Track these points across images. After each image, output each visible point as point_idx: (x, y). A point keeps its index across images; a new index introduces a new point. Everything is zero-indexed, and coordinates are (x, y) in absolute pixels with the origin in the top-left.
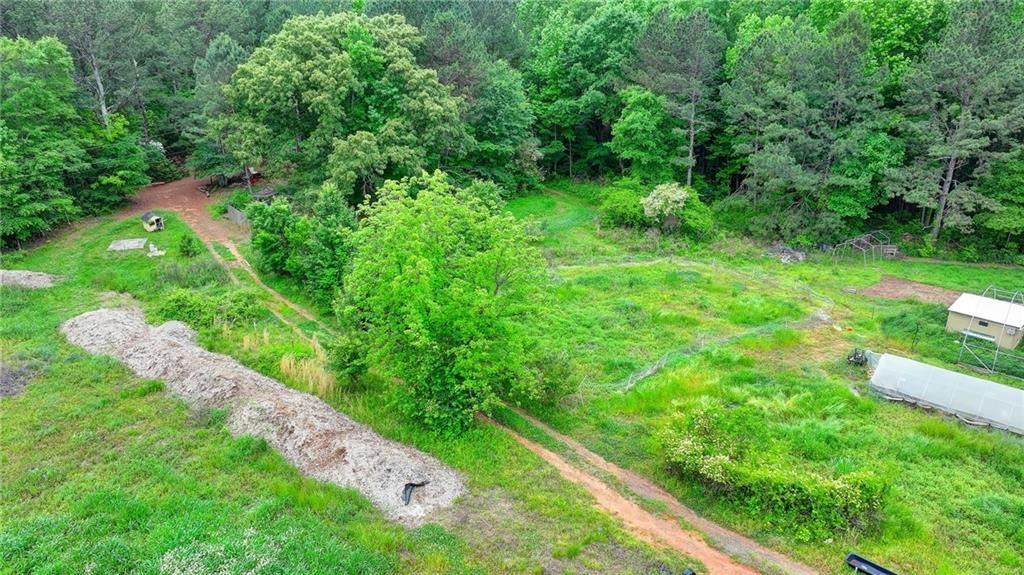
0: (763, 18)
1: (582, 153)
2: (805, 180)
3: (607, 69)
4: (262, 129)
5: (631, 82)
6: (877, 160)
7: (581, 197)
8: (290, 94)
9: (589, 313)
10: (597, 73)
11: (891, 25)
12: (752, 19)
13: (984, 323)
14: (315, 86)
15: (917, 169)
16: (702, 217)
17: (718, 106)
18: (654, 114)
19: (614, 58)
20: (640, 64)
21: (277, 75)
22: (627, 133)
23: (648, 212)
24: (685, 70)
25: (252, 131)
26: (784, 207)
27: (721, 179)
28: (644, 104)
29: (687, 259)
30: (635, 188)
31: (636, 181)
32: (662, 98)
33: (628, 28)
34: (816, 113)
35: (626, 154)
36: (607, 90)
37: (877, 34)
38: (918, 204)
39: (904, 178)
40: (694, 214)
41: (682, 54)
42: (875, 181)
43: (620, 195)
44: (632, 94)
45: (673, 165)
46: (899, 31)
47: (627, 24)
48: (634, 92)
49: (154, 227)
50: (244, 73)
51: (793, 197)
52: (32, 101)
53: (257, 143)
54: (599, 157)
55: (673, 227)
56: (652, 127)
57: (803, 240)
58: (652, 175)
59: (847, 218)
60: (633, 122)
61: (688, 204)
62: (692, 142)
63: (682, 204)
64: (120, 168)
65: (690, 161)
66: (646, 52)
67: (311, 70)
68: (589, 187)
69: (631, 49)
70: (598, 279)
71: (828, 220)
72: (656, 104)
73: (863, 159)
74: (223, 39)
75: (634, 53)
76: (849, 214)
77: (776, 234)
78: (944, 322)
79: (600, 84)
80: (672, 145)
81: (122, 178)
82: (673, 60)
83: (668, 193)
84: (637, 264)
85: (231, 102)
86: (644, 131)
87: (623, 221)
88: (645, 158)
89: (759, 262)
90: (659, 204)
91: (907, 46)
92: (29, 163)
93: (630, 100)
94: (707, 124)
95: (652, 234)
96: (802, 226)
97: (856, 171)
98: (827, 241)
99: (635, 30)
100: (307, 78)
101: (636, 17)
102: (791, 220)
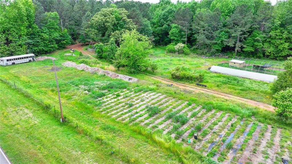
0: (201, 9)
1: (163, 40)
2: (208, 42)
3: (168, 20)
4: (96, 31)
5: (173, 23)
6: (222, 37)
7: (163, 49)
8: (102, 23)
10: (166, 21)
11: (225, 10)
13: (235, 63)
14: (108, 22)
15: (231, 39)
16: (187, 50)
17: (191, 28)
18: (178, 29)
19: (170, 18)
20: (175, 19)
21: (100, 20)
22: (172, 33)
23: (176, 49)
24: (184, 20)
25: (94, 31)
26: (204, 48)
28: (176, 27)
29: (183, 58)
30: (174, 45)
31: (174, 43)
33: (173, 12)
34: (210, 28)
35: (172, 38)
36: (169, 25)
38: (230, 46)
39: (227, 41)
40: (185, 49)
41: (184, 17)
42: (222, 42)
43: (170, 46)
44: (173, 25)
45: (182, 40)
47: (173, 11)
48: (174, 25)
49: (73, 51)
50: (93, 19)
51: (207, 46)
52: (52, 24)
53: (95, 34)
54: (167, 41)
55: (181, 52)
56: (177, 32)
57: (208, 55)
58: (177, 41)
59: (217, 50)
60: (173, 31)
61: (184, 47)
62: (186, 36)
64: (65, 39)
65: (186, 39)
66: (177, 17)
67: (107, 19)
68: (165, 47)
69: (173, 16)
71: (213, 50)
72: (178, 27)
73: (219, 37)
74: (88, 13)
75: (174, 17)
76: (217, 49)
77: (202, 54)
79: (167, 24)
80: (182, 36)
81: (66, 42)
82: (182, 18)
83: (180, 45)
84: (173, 58)
85: (90, 25)
86: (176, 33)
87: (172, 52)
88: (176, 39)
89: (199, 58)
90: (178, 47)
92: (50, 37)
93: (173, 26)
94: (189, 32)
95: (177, 53)
96: (208, 52)
97: (218, 40)
98: (213, 55)
99: (175, 12)
100: (106, 20)
101: (175, 9)
102: (205, 51)
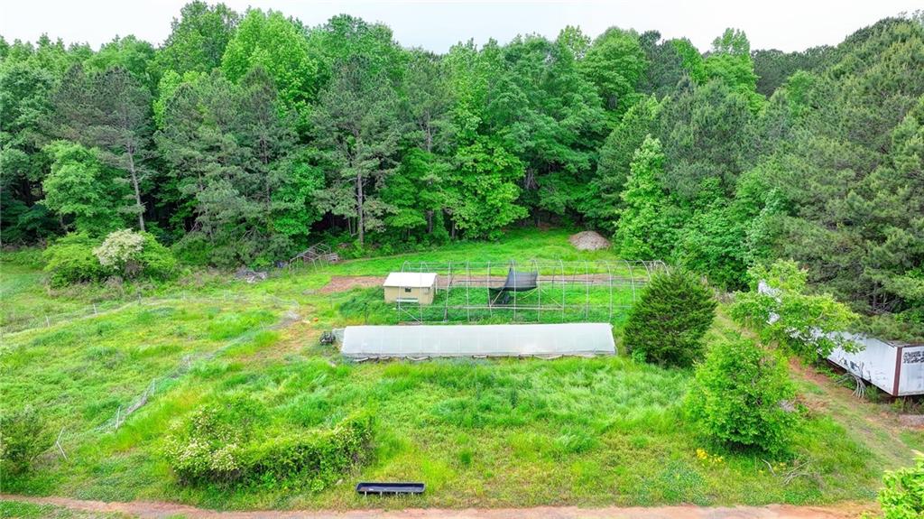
0: (181, 75)
1: (11, 220)
2: (251, 209)
3: (23, 126)
5: (54, 138)
6: (305, 185)
7: (19, 264)
9: (54, 370)
10: (10, 131)
12: (170, 75)
13: (408, 290)
15: (337, 189)
16: (163, 257)
17: (156, 153)
18: (89, 166)
19: (27, 114)
20: (61, 119)
22: (61, 188)
23: (104, 262)
24: (113, 123)
26: (239, 236)
27: (175, 223)
28: (76, 157)
29: (157, 298)
30: (82, 241)
31: (84, 234)
32: (95, 151)
33: (39, 85)
34: (247, 151)
35: (66, 209)
36: (29, 148)
37: (281, 86)
38: (343, 216)
39: (328, 197)
40: (154, 255)
41: (109, 108)
42: (307, 203)
43: (67, 251)
44: (60, 149)
45: (122, 215)
46: (297, 82)
47: (38, 81)
48: (60, 147)
51: (244, 225)
54: (35, 220)
55: (133, 272)
56: (89, 178)
57: (261, 261)
58: (100, 226)
60: (66, 175)
61: (146, 247)
62: (138, 192)
63: (139, 248)
65: (139, 208)
66: (67, 106)
68: (28, 253)
69: (47, 106)
70: (59, 336)
71: (279, 240)
72: (89, 156)
73: (294, 185)
75: (53, 109)
76: (294, 232)
77: (237, 262)
78: (383, 297)
79: (16, 142)
80: (117, 195)
82: (98, 112)
83: (122, 239)
84: (104, 314)
86: (82, 183)
87: (78, 276)
88: (89, 211)
89: (229, 287)
90: (114, 251)
91: (305, 94)
93: (57, 154)
94: (149, 173)
95: (113, 283)
96: (258, 250)
97: (291, 196)
98: (281, 258)
99: (49, 88)
101: (46, 75)
102: (247, 247)
